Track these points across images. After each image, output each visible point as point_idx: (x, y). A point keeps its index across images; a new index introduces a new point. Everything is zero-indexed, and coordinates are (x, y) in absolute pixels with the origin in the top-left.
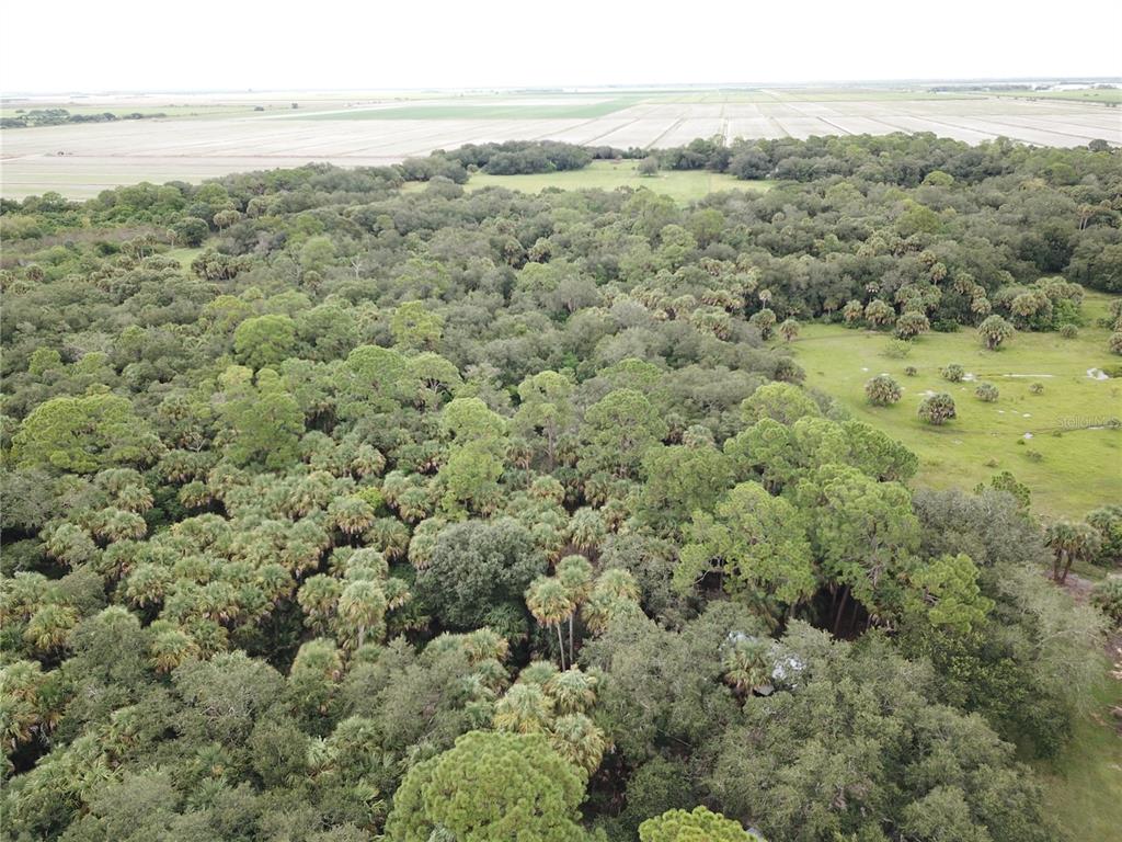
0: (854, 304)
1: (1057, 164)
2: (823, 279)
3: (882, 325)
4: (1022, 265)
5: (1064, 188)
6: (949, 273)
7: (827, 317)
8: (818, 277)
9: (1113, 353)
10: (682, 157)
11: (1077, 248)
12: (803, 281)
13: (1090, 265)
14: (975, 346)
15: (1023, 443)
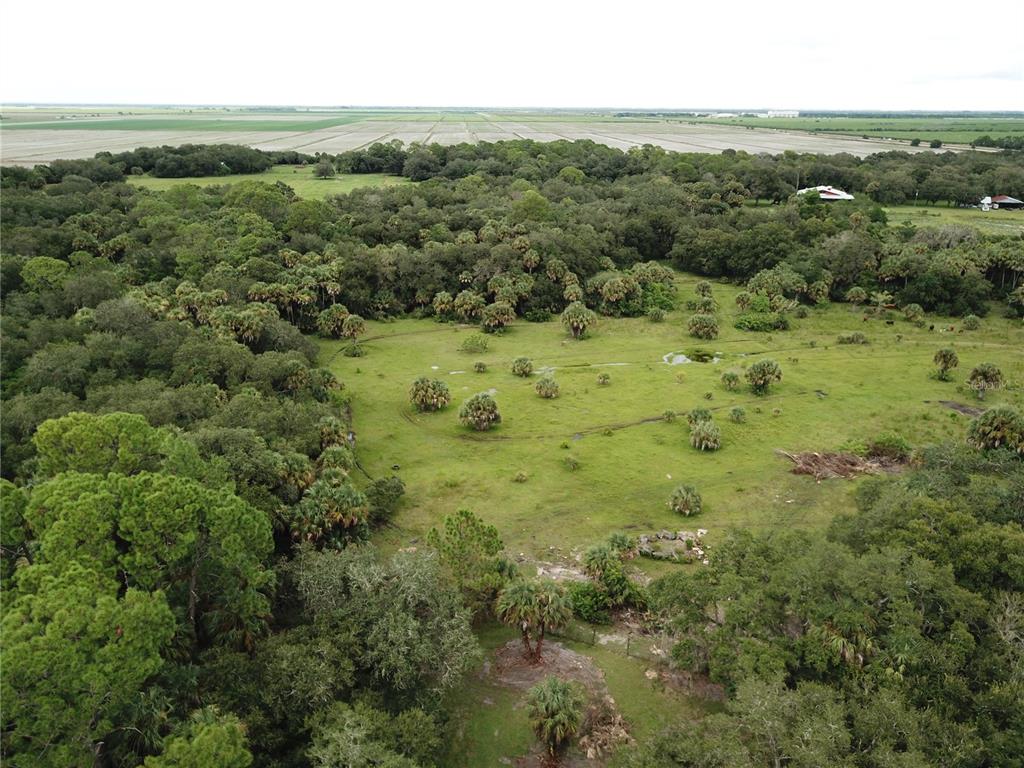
0: (443, 296)
1: (681, 163)
2: (411, 269)
3: (473, 318)
4: (623, 251)
5: (687, 185)
6: (541, 260)
7: (418, 312)
8: (405, 267)
9: (692, 336)
10: (361, 160)
11: (678, 234)
12: (389, 270)
13: (688, 250)
14: (562, 335)
15: (566, 447)
